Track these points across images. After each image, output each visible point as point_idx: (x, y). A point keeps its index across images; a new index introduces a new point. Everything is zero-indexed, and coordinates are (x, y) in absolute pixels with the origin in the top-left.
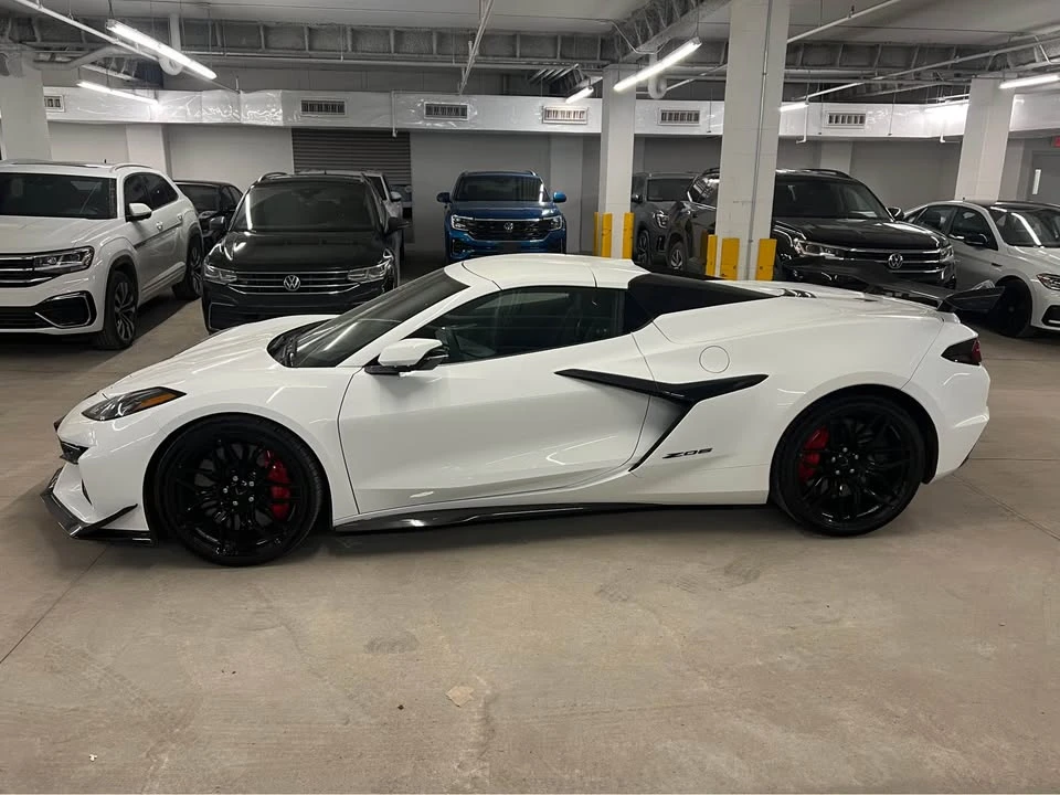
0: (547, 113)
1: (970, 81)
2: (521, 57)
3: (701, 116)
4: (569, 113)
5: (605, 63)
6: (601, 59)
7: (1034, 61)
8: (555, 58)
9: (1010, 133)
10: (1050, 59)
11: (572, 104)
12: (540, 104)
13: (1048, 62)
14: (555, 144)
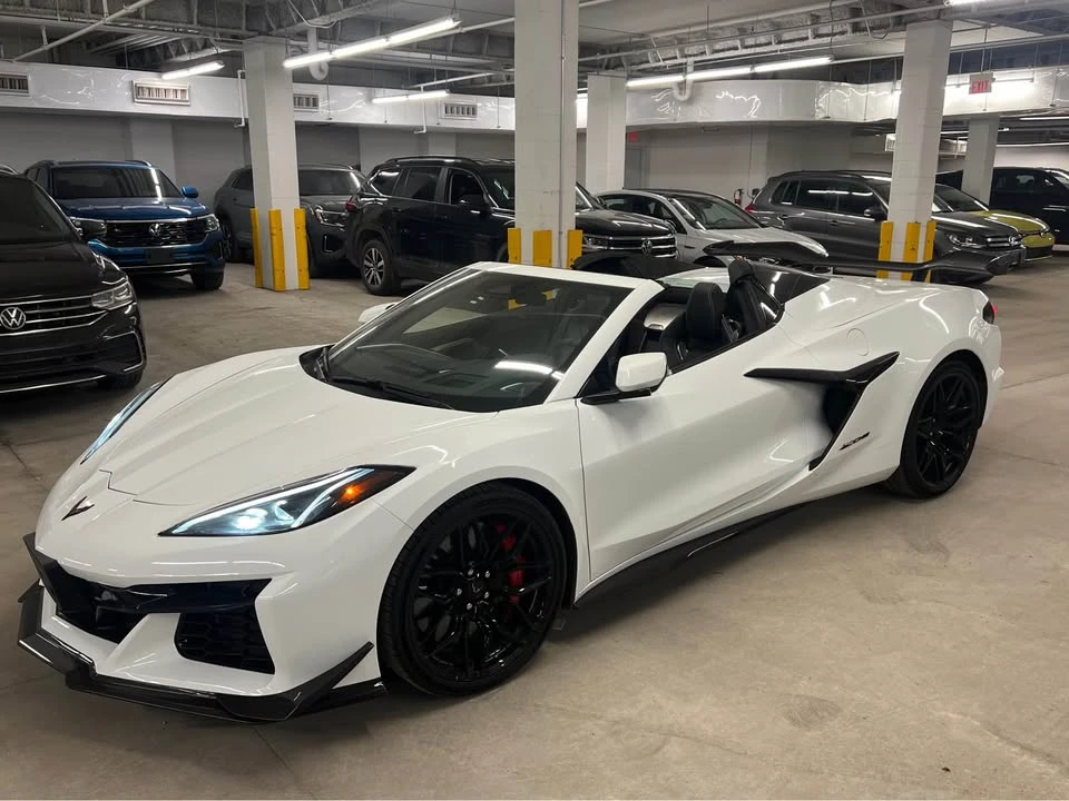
0: (137, 91)
1: (586, 78)
2: (147, 18)
3: (320, 100)
4: (176, 91)
5: (251, 33)
6: (247, 29)
7: (648, 62)
8: (192, 23)
9: (627, 127)
10: (664, 60)
11: (172, 80)
12: (128, 80)
13: (662, 63)
14: (135, 129)
